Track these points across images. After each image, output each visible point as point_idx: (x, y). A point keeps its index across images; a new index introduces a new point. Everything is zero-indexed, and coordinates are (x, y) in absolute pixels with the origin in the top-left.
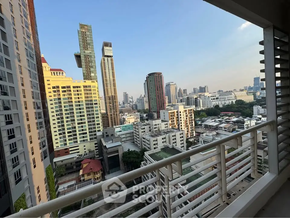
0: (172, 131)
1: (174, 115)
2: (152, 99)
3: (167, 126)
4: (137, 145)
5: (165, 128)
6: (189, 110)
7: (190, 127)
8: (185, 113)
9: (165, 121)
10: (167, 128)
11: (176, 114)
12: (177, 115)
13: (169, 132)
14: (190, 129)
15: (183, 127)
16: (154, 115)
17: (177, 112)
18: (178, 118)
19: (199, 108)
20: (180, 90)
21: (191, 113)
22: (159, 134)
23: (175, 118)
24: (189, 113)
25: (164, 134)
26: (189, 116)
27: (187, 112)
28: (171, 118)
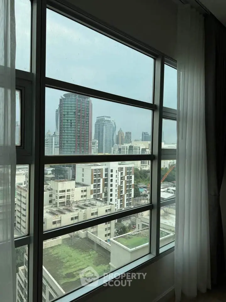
0: (93, 205)
1: (100, 176)
2: (67, 141)
3: (85, 193)
4: (20, 229)
5: (82, 199)
6: (127, 169)
7: (126, 198)
8: (120, 173)
9: (84, 185)
10: (85, 198)
11: (104, 173)
12: (106, 175)
13: (87, 206)
14: (125, 202)
15: (114, 198)
16: (68, 172)
17: (107, 170)
18: (106, 180)
19: (146, 166)
20: (120, 132)
21: (130, 173)
22: (67, 209)
23: (101, 180)
24: (127, 173)
25: (76, 210)
26: (126, 179)
27: (124, 172)
28: (95, 180)
